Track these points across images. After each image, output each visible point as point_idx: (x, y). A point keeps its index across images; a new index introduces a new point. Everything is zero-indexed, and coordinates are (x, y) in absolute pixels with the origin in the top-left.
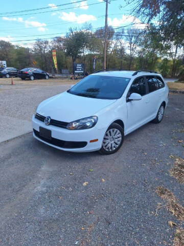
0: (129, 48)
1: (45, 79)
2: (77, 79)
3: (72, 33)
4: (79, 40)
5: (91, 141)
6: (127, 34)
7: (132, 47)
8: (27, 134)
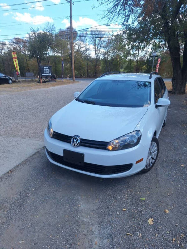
0: (94, 49)
1: (9, 83)
2: (44, 82)
3: (35, 34)
4: (43, 41)
5: (137, 162)
6: (90, 36)
7: (96, 48)
8: (30, 156)
